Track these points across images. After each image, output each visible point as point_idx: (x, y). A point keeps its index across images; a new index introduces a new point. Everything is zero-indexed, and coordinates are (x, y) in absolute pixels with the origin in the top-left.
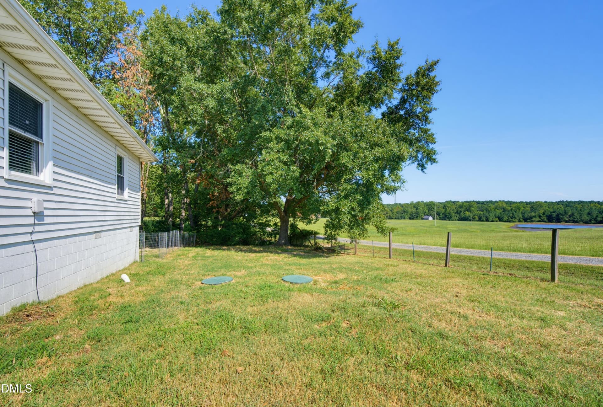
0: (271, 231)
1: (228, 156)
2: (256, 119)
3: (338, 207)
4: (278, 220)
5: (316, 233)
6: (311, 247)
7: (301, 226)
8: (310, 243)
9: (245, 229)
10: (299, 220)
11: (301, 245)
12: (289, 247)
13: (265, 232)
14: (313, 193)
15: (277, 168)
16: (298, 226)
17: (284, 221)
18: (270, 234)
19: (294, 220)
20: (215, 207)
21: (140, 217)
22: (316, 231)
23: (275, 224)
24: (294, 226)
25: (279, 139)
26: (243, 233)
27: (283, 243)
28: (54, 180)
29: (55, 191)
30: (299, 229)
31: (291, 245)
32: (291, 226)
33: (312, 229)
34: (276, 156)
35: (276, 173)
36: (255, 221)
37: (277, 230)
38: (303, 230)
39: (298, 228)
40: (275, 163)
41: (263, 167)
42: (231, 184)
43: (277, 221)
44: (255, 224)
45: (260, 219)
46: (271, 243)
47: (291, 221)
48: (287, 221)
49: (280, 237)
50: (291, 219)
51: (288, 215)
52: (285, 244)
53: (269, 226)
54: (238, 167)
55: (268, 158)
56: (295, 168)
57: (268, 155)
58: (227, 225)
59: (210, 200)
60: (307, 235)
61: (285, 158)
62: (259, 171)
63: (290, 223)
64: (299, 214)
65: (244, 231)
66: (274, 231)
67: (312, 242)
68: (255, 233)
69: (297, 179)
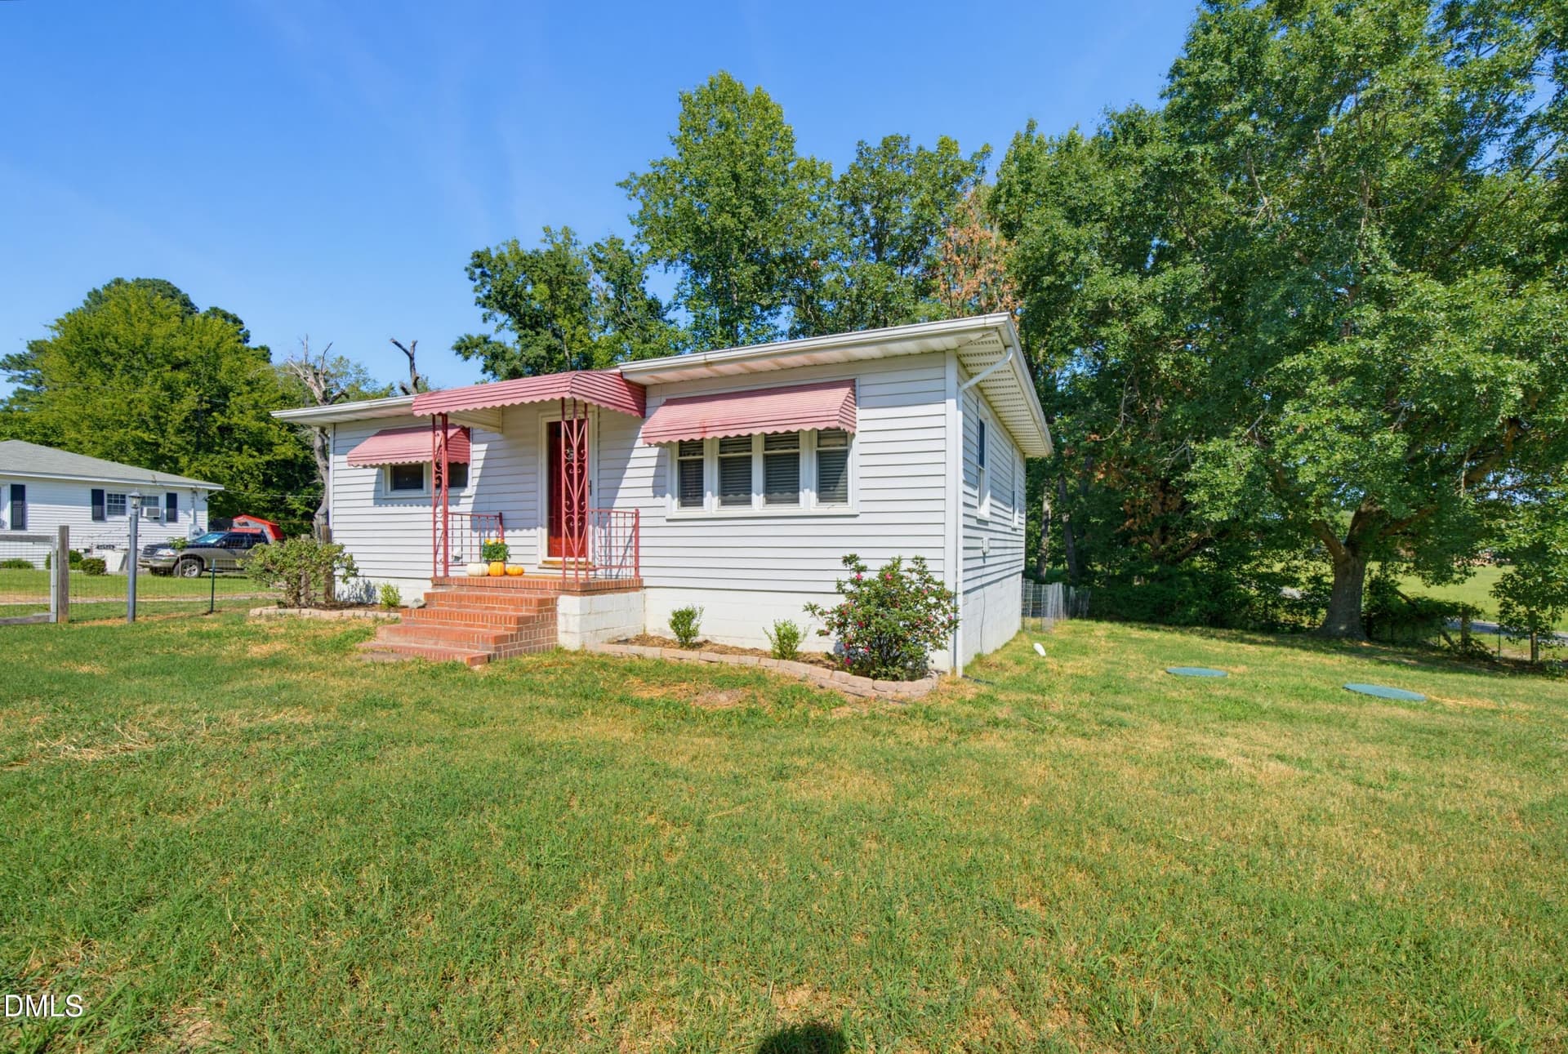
0: (1298, 596)
1: (1186, 423)
2: (1266, 330)
3: (1541, 542)
4: (1327, 568)
5: (1468, 612)
6: (1448, 650)
7: (1412, 586)
8: (1448, 639)
9: (1219, 587)
10: (1404, 567)
11: (1413, 642)
12: (1365, 644)
13: (1279, 601)
14: (1457, 500)
15: (1332, 446)
16: (1399, 588)
17: (1348, 571)
18: (1294, 606)
19: (1383, 569)
20: (1135, 534)
21: (1023, 556)
22: (1471, 603)
23: (1317, 580)
24: (1382, 588)
25: (1334, 372)
26: (1211, 598)
27: (1343, 632)
28: (991, 513)
29: (991, 526)
30: (1404, 597)
31: (1370, 638)
32: (1371, 587)
33: (1453, 600)
34: (1328, 416)
35: (1328, 458)
36: (1245, 567)
37: (1319, 596)
38: (1418, 599)
39: (1399, 593)
40: (1324, 434)
41: (1289, 446)
42: (1192, 486)
43: (1323, 571)
44: (1244, 575)
45: (1261, 564)
46: (1296, 629)
47: (1371, 572)
48: (1360, 573)
49: (1331, 613)
50: (1374, 566)
51: (1361, 554)
52: (1349, 635)
53: (1293, 582)
54: (1215, 445)
55: (1303, 422)
56: (1389, 436)
57: (1301, 416)
58: (1166, 574)
59: (1125, 516)
60: (1430, 614)
61: (1354, 417)
62: (1275, 456)
63: (1367, 579)
64: (1403, 552)
65: (1215, 594)
66: (1311, 597)
67: (1456, 638)
68: (1247, 601)
69: (1395, 466)
